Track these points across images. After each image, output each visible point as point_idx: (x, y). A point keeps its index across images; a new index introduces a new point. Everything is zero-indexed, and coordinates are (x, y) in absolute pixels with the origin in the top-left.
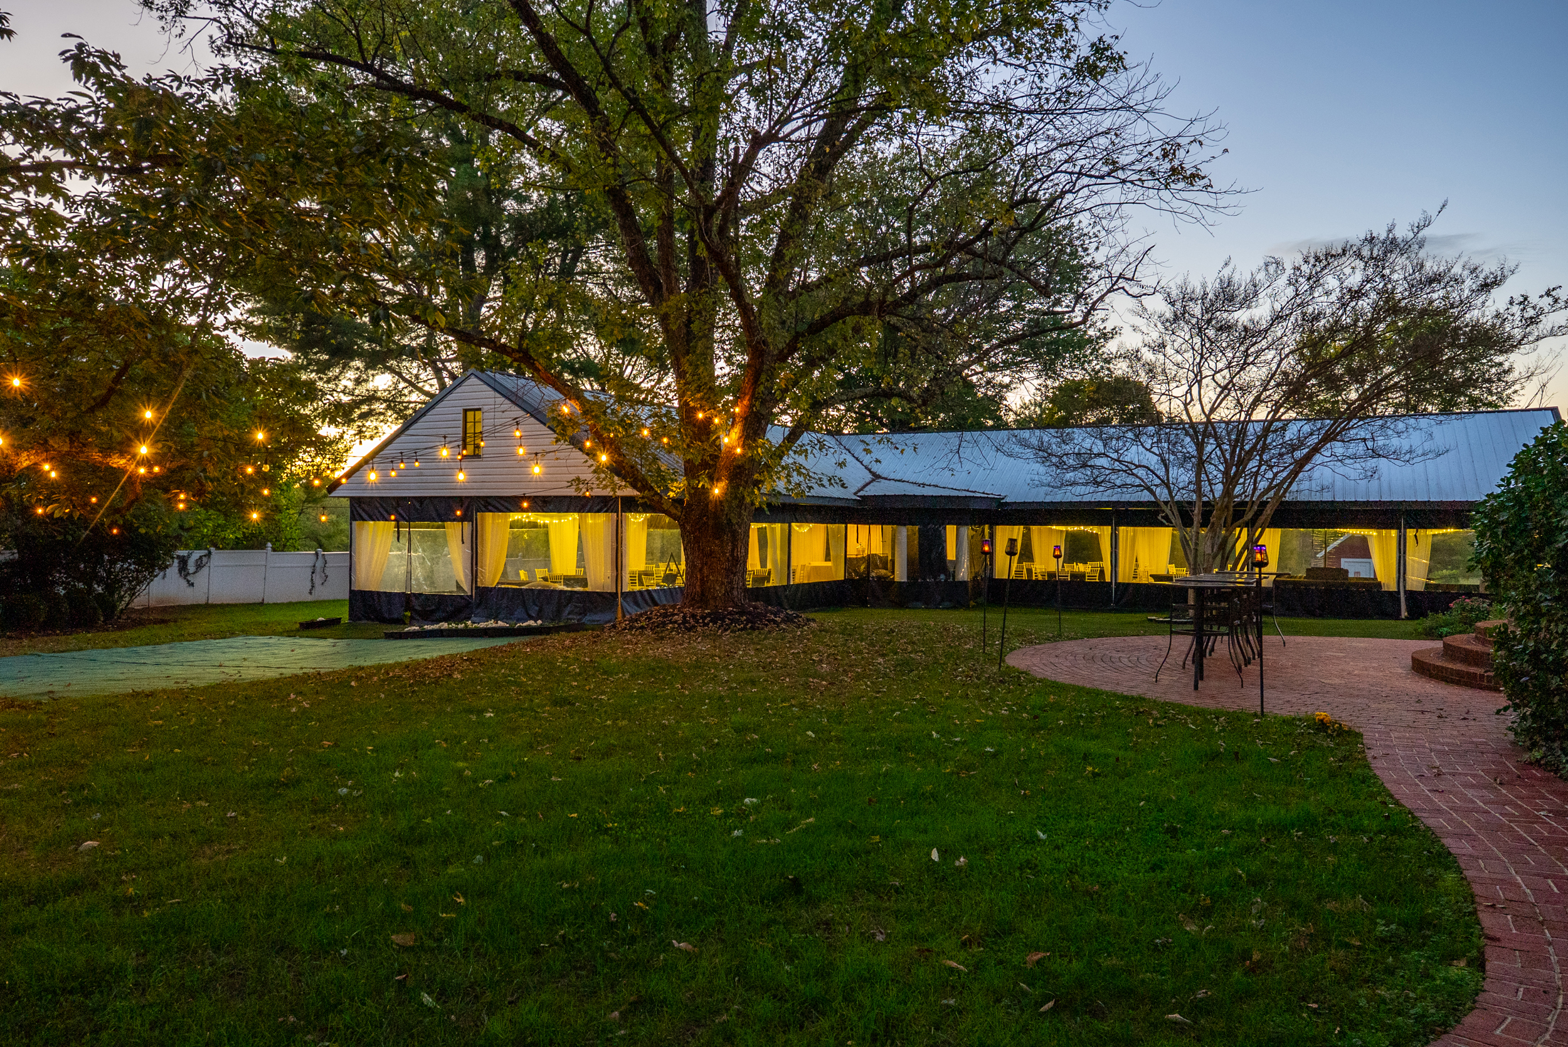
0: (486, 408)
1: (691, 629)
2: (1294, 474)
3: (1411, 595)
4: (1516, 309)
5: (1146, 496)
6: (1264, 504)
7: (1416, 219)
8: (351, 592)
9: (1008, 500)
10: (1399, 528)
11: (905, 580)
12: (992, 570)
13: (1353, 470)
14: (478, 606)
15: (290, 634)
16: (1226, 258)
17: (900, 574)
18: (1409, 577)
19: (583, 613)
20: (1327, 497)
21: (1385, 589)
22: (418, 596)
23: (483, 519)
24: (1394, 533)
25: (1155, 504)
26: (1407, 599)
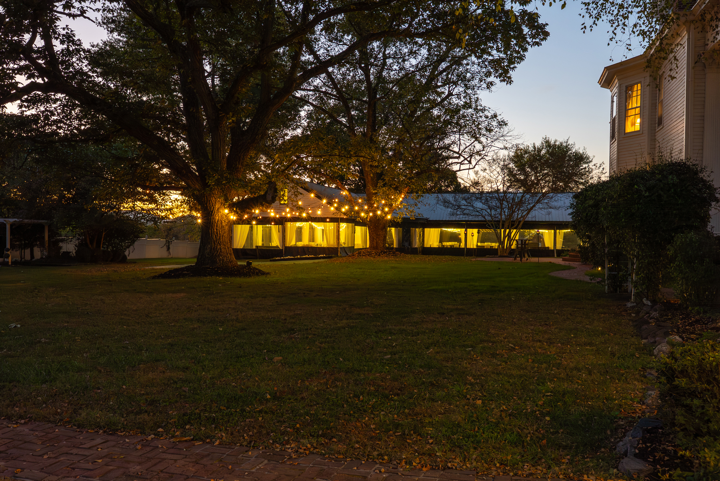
2: (528, 214)
3: (558, 251)
5: (483, 219)
6: (520, 222)
9: (431, 219)
10: (554, 230)
11: (398, 247)
13: (544, 212)
14: (285, 252)
18: (557, 245)
20: (534, 220)
21: (550, 249)
23: (287, 225)
24: (553, 231)
25: (485, 221)
26: (556, 252)
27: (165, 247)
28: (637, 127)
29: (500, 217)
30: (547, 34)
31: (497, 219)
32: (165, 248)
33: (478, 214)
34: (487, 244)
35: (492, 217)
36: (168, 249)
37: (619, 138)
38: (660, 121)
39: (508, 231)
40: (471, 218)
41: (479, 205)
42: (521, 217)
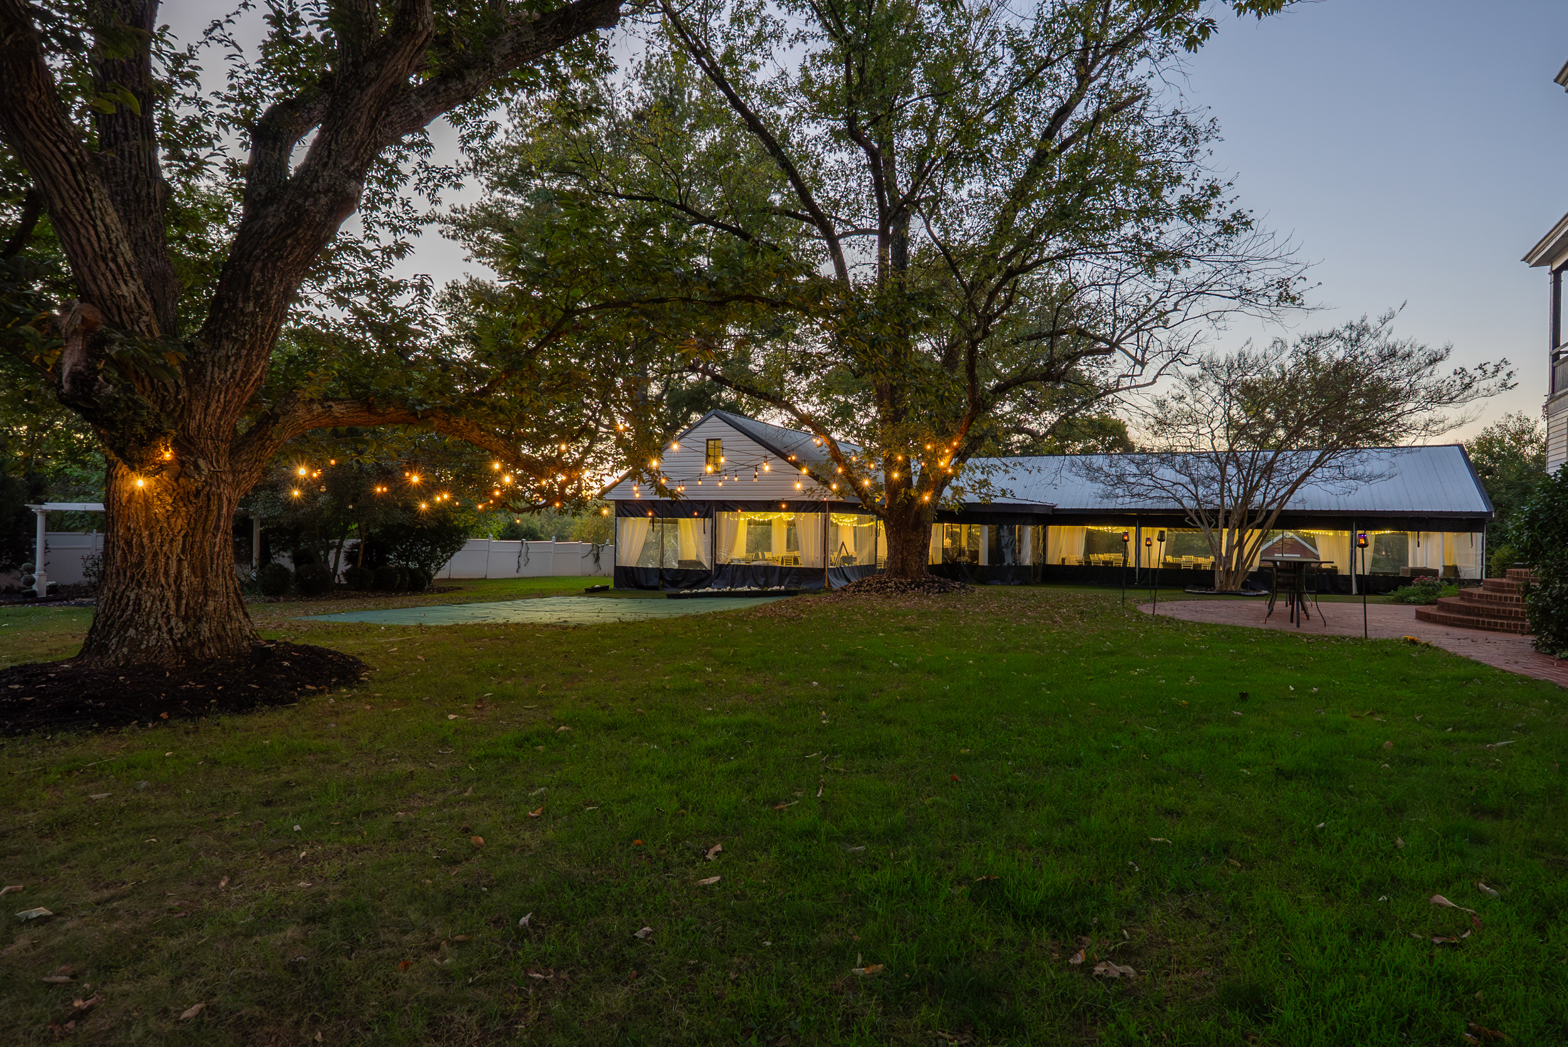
0: (724, 439)
1: (903, 591)
2: (1291, 492)
3: (1360, 578)
4: (1457, 378)
5: (1177, 506)
6: (1270, 512)
7: (1384, 312)
8: (616, 567)
9: (1059, 507)
10: (1352, 530)
11: (986, 564)
12: (1045, 558)
14: (717, 577)
15: (579, 595)
16: (1248, 338)
17: (983, 560)
18: (1359, 566)
19: (799, 583)
20: (1300, 507)
21: (1340, 573)
22: (668, 570)
23: (723, 516)
24: (1347, 533)
25: (1184, 511)
26: (1357, 581)
27: (591, 556)
29: (1218, 501)
31: (1210, 507)
32: (591, 558)
33: (1164, 494)
34: (1187, 560)
35: (1198, 501)
36: (597, 559)
39: (1238, 533)
40: (1148, 504)
41: (1167, 474)
42: (1274, 500)
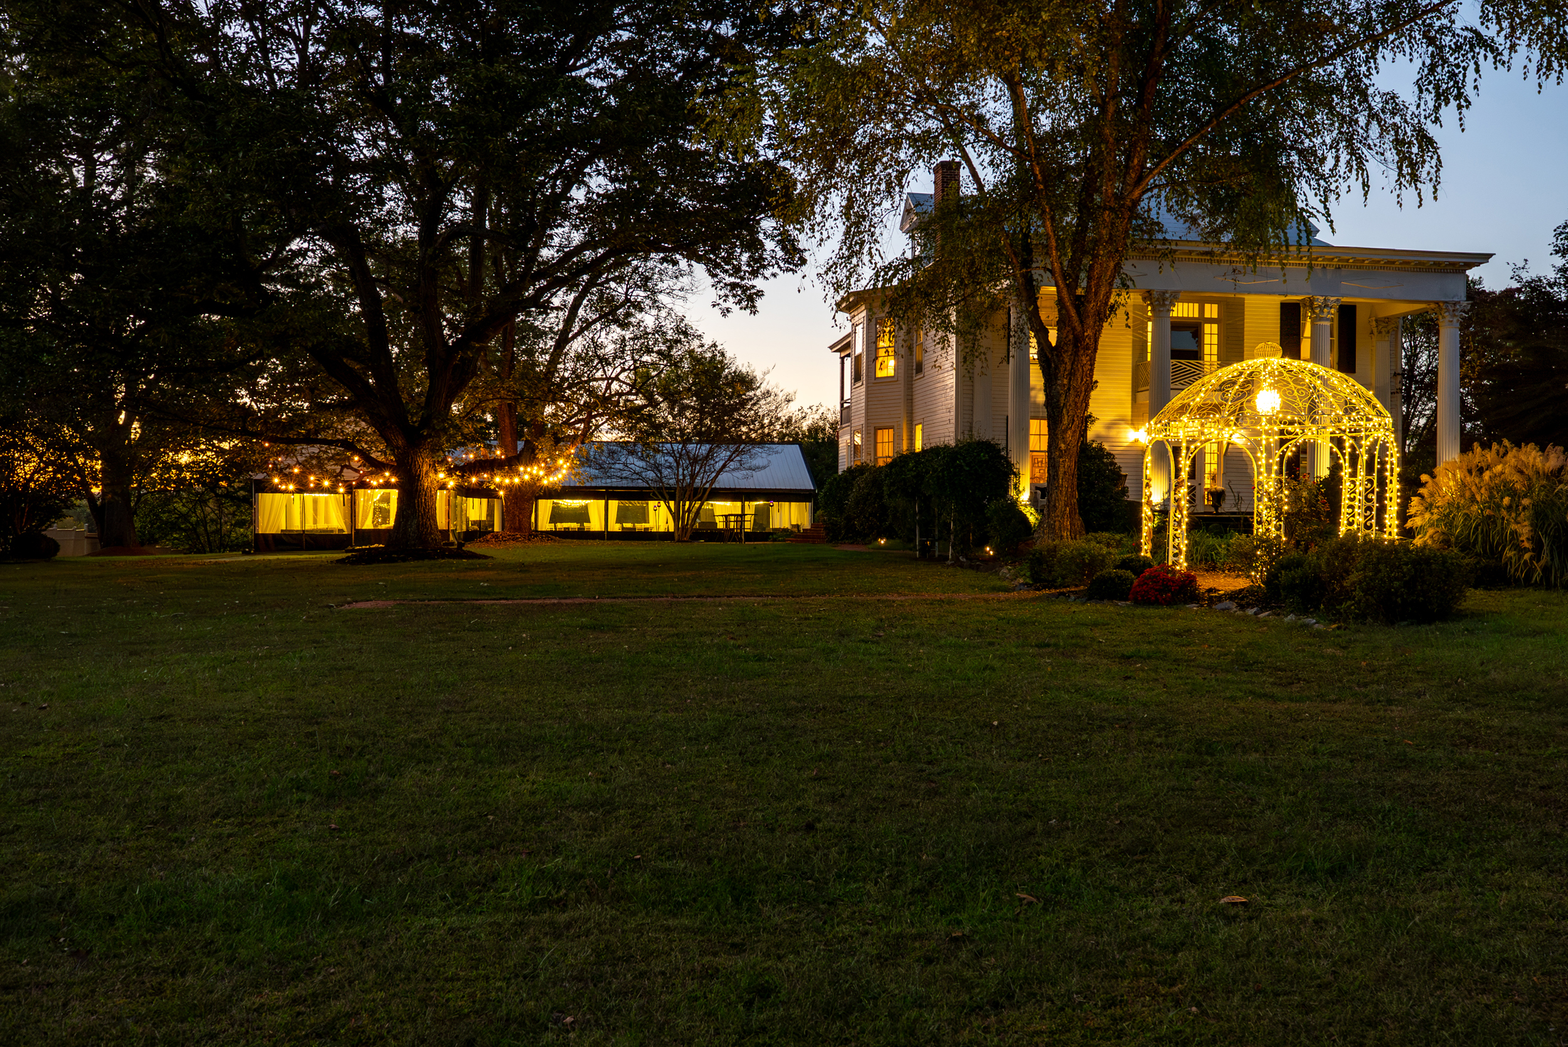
28: (891, 373)
30: (803, 262)
37: (867, 383)
38: (919, 368)
39: (687, 503)
